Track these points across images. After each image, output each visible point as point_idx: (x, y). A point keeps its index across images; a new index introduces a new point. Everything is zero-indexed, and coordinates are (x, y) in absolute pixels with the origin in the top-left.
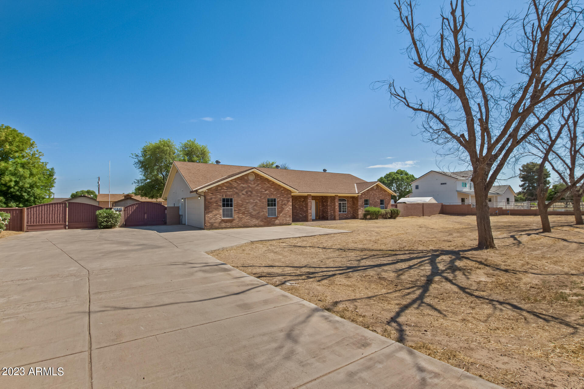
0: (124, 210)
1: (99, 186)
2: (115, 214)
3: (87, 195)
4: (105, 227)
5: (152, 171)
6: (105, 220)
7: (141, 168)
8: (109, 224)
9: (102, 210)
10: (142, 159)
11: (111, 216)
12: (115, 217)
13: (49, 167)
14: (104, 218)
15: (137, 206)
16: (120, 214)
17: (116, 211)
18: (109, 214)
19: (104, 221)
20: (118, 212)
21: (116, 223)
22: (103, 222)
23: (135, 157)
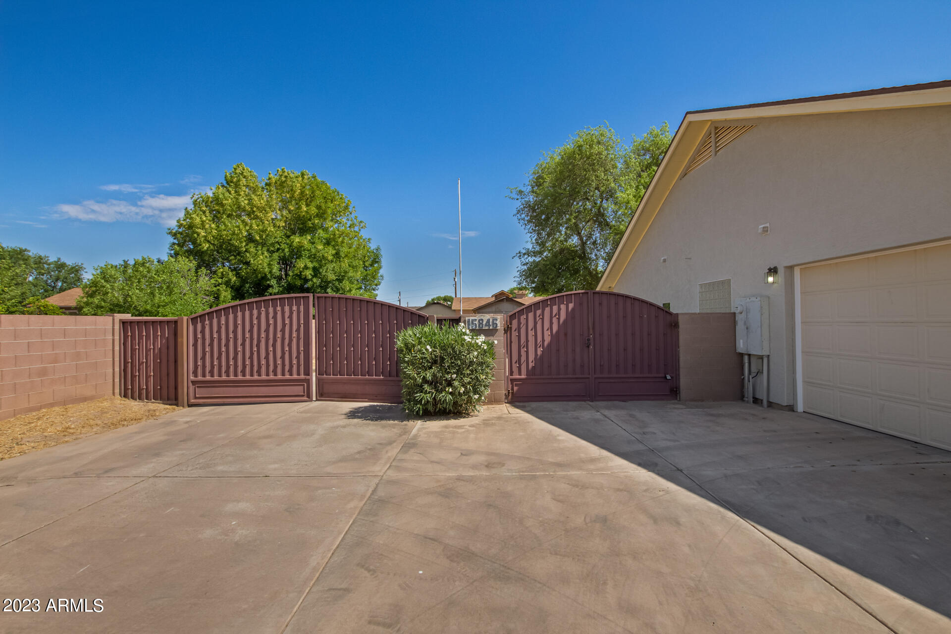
0: (508, 330)
1: (456, 284)
2: (471, 347)
3: (442, 302)
4: (430, 408)
5: (555, 229)
6: (429, 376)
7: (529, 221)
8: (446, 397)
9: (418, 330)
10: (531, 198)
11: (456, 356)
12: (472, 363)
13: (373, 246)
14: (425, 369)
15: (571, 306)
16: (491, 345)
17: (476, 332)
18: (443, 348)
19: (425, 380)
20: (481, 339)
21: (475, 392)
22: (420, 388)
23: (516, 197)
